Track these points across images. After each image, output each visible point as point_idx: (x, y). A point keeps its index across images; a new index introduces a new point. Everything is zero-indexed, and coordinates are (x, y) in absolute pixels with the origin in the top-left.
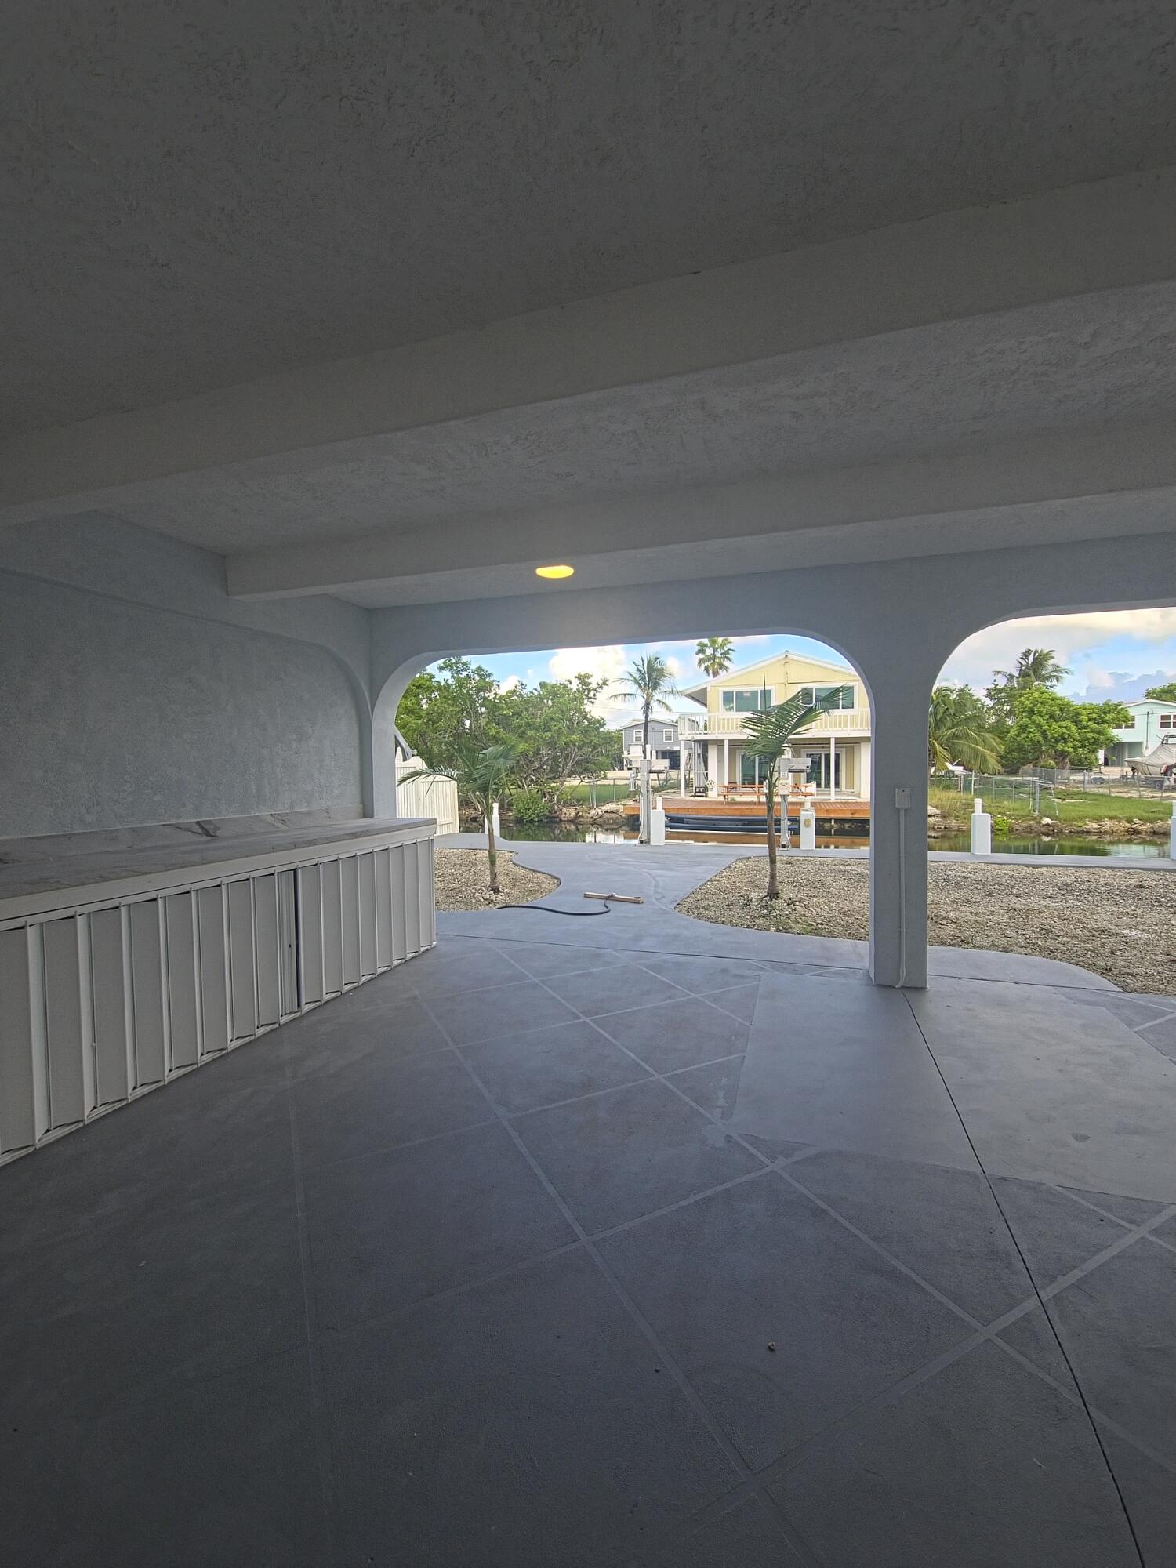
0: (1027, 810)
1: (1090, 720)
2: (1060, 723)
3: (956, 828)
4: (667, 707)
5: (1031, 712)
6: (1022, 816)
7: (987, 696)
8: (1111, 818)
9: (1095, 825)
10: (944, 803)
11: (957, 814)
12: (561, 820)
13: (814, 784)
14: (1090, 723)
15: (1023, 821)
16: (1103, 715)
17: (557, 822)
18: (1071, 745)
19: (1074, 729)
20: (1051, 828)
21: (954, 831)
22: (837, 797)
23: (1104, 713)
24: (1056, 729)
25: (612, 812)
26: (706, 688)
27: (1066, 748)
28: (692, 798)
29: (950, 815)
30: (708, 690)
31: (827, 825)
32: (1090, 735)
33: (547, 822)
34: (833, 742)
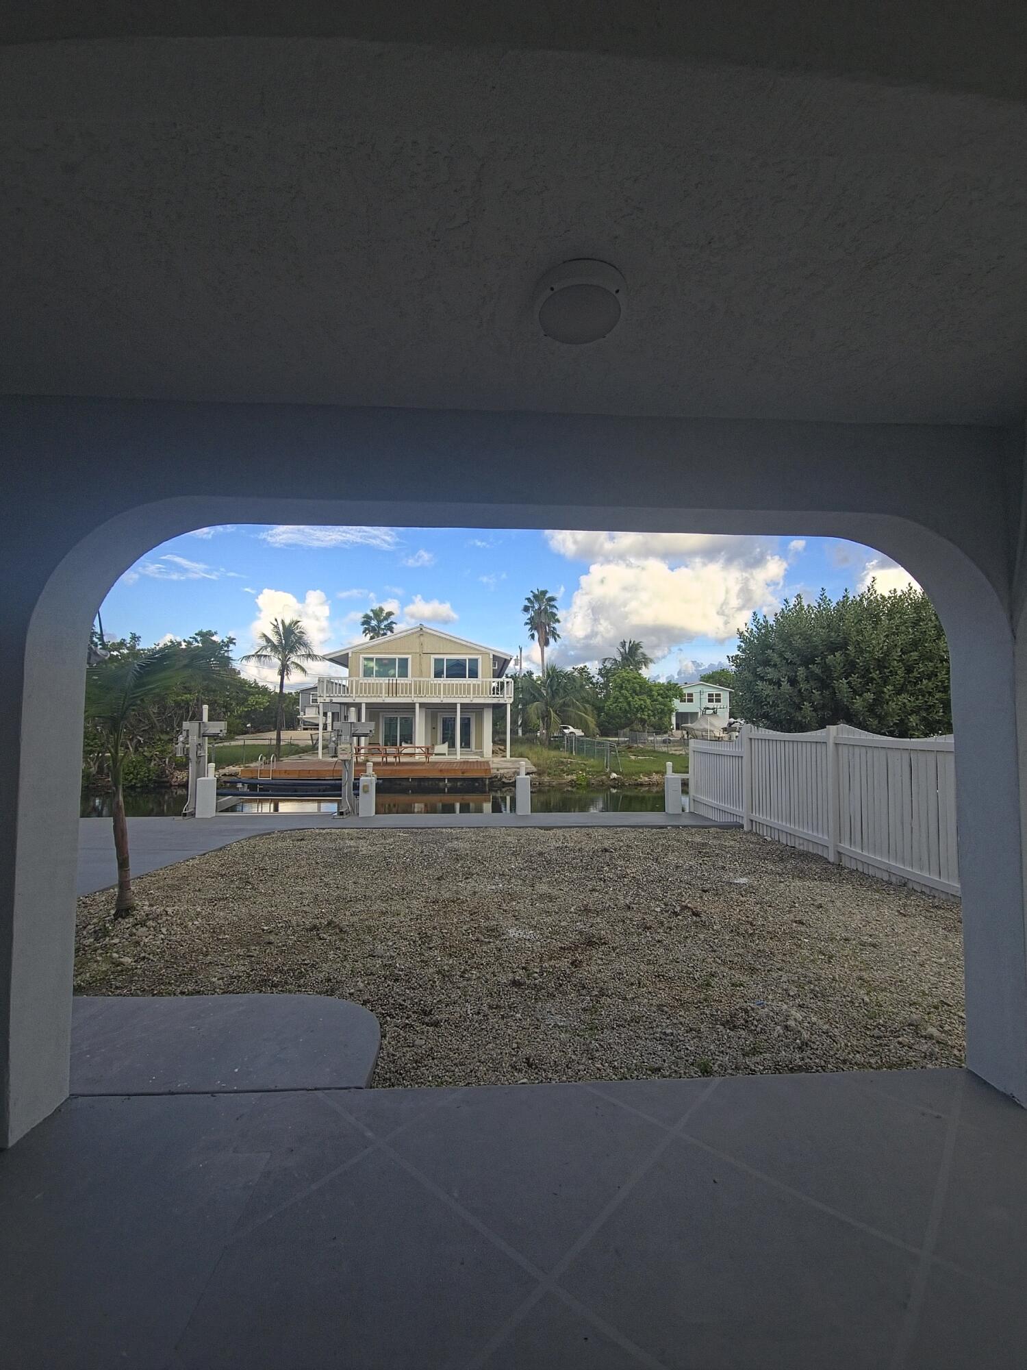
0: (601, 768)
1: (659, 695)
2: (640, 697)
3: (548, 784)
4: (303, 670)
5: (621, 687)
6: (597, 772)
7: (599, 674)
8: (657, 773)
9: (647, 779)
10: (541, 762)
11: (550, 771)
12: (171, 785)
13: (446, 745)
14: (659, 697)
15: (597, 777)
16: (667, 692)
17: (166, 787)
18: (646, 713)
19: (648, 701)
20: (617, 782)
21: (546, 786)
22: (462, 757)
23: (667, 690)
24: (637, 701)
25: (231, 775)
26: (348, 654)
27: (643, 716)
28: (331, 759)
29: (544, 772)
30: (350, 655)
31: (441, 784)
32: (658, 706)
33: (154, 788)
34: (459, 707)
